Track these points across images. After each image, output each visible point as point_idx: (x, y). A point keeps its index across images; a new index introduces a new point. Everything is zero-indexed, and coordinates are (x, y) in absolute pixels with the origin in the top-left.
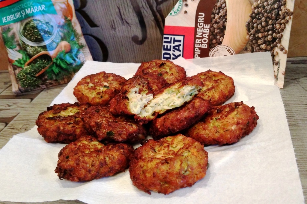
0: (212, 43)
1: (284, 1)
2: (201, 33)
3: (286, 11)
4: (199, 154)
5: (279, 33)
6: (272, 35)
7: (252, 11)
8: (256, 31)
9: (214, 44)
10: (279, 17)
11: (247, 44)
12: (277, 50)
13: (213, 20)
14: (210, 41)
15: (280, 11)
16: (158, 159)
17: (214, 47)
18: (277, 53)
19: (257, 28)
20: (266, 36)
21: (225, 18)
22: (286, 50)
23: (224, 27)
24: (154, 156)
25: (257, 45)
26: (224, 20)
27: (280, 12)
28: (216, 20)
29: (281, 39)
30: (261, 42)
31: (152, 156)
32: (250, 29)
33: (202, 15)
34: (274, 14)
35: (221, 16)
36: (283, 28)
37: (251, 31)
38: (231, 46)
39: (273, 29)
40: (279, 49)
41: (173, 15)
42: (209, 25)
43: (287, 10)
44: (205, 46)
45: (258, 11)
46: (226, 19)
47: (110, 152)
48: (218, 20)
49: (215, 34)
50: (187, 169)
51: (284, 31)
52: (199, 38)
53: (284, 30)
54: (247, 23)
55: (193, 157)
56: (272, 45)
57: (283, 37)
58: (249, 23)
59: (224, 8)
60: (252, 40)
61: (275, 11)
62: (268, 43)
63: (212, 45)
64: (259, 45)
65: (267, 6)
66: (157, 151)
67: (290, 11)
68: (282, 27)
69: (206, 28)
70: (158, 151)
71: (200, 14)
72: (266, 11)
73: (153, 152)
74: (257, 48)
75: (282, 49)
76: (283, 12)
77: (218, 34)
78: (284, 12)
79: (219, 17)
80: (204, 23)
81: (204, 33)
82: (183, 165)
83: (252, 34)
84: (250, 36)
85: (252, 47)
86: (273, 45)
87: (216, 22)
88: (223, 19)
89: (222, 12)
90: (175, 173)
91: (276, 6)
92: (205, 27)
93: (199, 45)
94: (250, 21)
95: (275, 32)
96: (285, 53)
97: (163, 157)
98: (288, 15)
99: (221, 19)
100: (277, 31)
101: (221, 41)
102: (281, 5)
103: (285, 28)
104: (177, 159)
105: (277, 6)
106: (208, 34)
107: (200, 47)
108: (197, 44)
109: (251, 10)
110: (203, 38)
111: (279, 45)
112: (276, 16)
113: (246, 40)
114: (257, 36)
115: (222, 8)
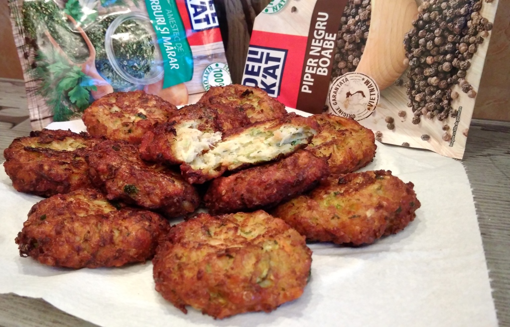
0: (338, 68)
1: (478, 5)
2: (319, 49)
3: (480, 22)
4: (294, 250)
5: (464, 59)
6: (451, 61)
7: (418, 16)
8: (422, 51)
9: (341, 69)
10: (466, 31)
11: (404, 73)
12: (457, 89)
13: (343, 26)
14: (333, 64)
15: (469, 20)
16: (212, 247)
17: (340, 75)
18: (457, 96)
19: (425, 46)
20: (440, 63)
21: (365, 25)
22: (473, 92)
23: (363, 41)
24: (205, 241)
25: (422, 77)
26: (363, 28)
27: (469, 23)
28: (349, 26)
29: (467, 71)
30: (430, 72)
31: (202, 241)
32: (411, 48)
33: (324, 17)
34: (458, 24)
35: (359, 21)
36: (473, 52)
37: (412, 52)
38: (372, 76)
39: (454, 52)
40: (461, 89)
41: (271, 13)
42: (335, 35)
43: (482, 21)
44: (323, 72)
45: (429, 16)
46: (368, 27)
47: (123, 223)
48: (352, 27)
49: (344, 51)
50: (267, 275)
51: (473, 58)
52: (314, 57)
53: (474, 55)
54: (407, 37)
55: (282, 253)
56: (449, 80)
57: (471, 67)
58: (410, 37)
59: (366, 7)
60: (413, 67)
61: (460, 19)
62: (442, 75)
63: (336, 71)
64: (426, 78)
65: (446, 10)
66: (212, 234)
67: (488, 21)
68: (470, 49)
69: (329, 41)
70: (215, 234)
71: (320, 14)
72: (444, 18)
73: (204, 234)
74: (422, 83)
75: (467, 89)
76: (473, 23)
77: (349, 53)
78: (476, 24)
79: (355, 22)
80: (326, 31)
81: (323, 49)
82: (260, 265)
83: (414, 57)
84: (411, 59)
85: (412, 80)
86: (451, 80)
87: (349, 31)
88: (362, 26)
89: (362, 14)
90: (242, 277)
91: (462, 11)
92: (326, 38)
93: (313, 70)
94: (413, 32)
95: (457, 57)
96: (472, 96)
97: (222, 245)
98: (484, 30)
99: (359, 26)
100: (460, 55)
101: (354, 64)
102: (472, 11)
103: (475, 51)
104: (249, 252)
105: (465, 11)
106: (331, 51)
107: (314, 72)
108: (310, 66)
109: (417, 14)
110: (322, 56)
111: (461, 81)
112: (461, 30)
113: (402, 66)
114: (423, 61)
115: (362, 7)
